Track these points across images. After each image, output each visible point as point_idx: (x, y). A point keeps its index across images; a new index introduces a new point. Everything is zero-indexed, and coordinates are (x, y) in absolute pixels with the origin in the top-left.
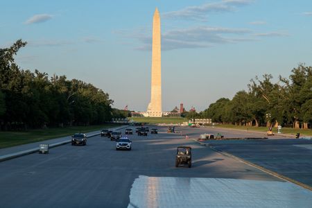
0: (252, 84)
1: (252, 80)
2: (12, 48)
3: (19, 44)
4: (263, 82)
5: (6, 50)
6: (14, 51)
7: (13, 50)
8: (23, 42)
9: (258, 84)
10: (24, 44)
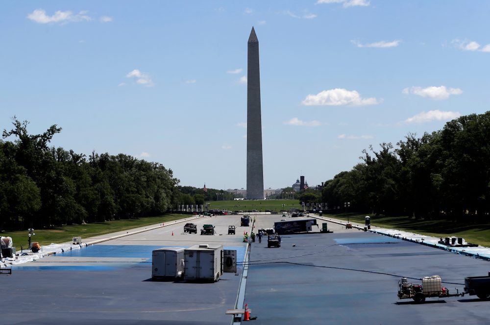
0: (364, 156)
1: (364, 151)
2: (45, 134)
3: (53, 130)
4: (379, 153)
5: (38, 136)
6: (48, 138)
7: (46, 137)
8: (57, 128)
9: (373, 157)
10: (59, 130)
